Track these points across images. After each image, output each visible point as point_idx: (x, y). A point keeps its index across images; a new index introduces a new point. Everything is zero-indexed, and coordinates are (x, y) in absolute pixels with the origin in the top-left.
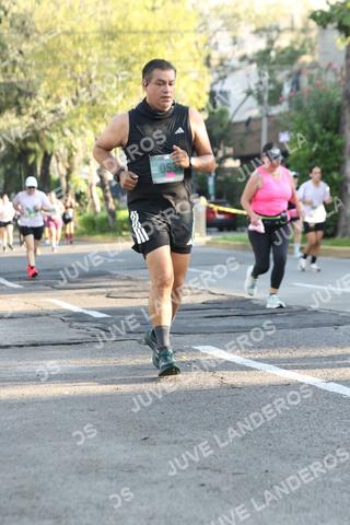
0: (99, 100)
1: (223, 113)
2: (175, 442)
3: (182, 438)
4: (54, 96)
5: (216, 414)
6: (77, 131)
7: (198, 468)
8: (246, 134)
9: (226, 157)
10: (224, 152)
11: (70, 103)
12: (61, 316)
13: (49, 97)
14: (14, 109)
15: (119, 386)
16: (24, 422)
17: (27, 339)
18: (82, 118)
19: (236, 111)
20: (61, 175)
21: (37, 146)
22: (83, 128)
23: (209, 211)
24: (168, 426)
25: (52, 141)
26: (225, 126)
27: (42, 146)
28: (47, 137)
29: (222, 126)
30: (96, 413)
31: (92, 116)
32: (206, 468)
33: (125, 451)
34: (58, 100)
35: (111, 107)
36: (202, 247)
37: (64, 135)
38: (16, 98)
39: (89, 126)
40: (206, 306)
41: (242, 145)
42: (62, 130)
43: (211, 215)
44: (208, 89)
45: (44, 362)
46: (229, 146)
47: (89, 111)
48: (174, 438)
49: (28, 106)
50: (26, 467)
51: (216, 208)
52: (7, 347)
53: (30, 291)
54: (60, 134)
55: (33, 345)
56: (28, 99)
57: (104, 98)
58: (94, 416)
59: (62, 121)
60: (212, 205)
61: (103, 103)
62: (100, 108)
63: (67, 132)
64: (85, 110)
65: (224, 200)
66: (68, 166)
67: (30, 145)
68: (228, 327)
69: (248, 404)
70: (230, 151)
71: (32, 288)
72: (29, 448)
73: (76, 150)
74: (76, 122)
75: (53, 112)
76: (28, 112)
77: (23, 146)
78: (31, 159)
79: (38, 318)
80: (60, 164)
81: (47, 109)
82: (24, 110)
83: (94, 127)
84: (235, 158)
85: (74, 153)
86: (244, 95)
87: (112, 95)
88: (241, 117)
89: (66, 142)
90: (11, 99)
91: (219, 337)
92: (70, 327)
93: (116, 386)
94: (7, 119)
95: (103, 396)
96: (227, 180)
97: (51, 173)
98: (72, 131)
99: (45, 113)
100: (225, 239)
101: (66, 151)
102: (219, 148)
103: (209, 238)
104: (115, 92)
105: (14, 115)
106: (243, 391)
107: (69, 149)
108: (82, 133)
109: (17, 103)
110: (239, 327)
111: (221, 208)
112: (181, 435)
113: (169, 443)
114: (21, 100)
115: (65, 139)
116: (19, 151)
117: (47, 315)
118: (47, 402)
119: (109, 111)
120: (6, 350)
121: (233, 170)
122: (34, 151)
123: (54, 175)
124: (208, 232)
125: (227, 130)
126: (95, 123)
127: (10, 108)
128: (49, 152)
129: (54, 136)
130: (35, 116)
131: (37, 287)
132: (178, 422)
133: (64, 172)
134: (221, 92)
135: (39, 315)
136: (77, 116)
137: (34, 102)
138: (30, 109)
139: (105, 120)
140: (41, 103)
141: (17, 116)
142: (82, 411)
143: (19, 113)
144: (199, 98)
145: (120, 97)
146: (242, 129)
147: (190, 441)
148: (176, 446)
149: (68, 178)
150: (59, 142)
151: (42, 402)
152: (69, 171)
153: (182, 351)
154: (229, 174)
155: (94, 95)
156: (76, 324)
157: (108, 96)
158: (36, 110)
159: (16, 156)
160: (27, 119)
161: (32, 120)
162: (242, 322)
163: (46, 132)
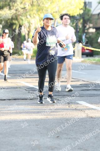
0: (41, 4)
1: (89, 11)
2: (69, 138)
3: (72, 137)
4: (24, 2)
5: (85, 128)
6: (32, 16)
7: (78, 149)
8: (98, 19)
9: (90, 28)
10: (89, 26)
11: (30, 5)
12: (25, 88)
13: (21, 3)
14: (8, 7)
15: (48, 116)
16: (11, 129)
17: (12, 97)
18: (35, 11)
19: (94, 10)
20: (26, 34)
21: (16, 22)
22: (34, 15)
23: (83, 49)
24: (67, 132)
25: (22, 20)
26: (90, 16)
27: (19, 22)
28: (20, 18)
29: (88, 15)
30: (38, 126)
31: (38, 10)
32: (81, 149)
33: (50, 141)
34: (25, 4)
35: (46, 7)
36: (80, 63)
37: (27, 18)
38: (9, 3)
39: (37, 14)
40: (81, 86)
41: (96, 23)
42: (26, 16)
43: (84, 51)
44: (84, 1)
45: (19, 106)
46: (91, 23)
47: (37, 9)
48: (69, 137)
49: (13, 6)
50: (12, 147)
51: (86, 48)
52: (4, 100)
53: (13, 78)
54: (26, 17)
55: (15, 99)
56: (13, 3)
57: (43, 4)
58: (38, 128)
59: (27, 12)
60: (84, 47)
61: (43, 5)
62: (41, 8)
63: (28, 16)
64: (35, 8)
65: (88, 45)
66: (28, 30)
67: (14, 21)
68: (90, 94)
69: (97, 124)
70: (91, 25)
71: (14, 77)
72: (13, 139)
73: (32, 24)
74: (32, 13)
75: (23, 9)
76: (13, 9)
77: (11, 22)
78: (14, 27)
79: (17, 89)
80: (26, 29)
81: (21, 8)
82: (12, 8)
83: (39, 15)
84: (93, 28)
85: (31, 25)
86: (97, 4)
87: (46, 3)
88: (96, 12)
89: (28, 21)
90: (7, 3)
91: (87, 98)
92: (29, 93)
93: (47, 116)
94: (5, 11)
95: (42, 119)
96: (90, 37)
97: (22, 33)
98: (30, 16)
99: (20, 9)
100: (89, 60)
101: (28, 24)
102: (87, 24)
103: (83, 59)
104: (48, 2)
105: (8, 9)
106: (95, 119)
107: (29, 23)
108: (34, 17)
109: (9, 5)
110: (94, 94)
111: (88, 48)
112: (72, 136)
113: (67, 139)
114: (11, 4)
115: (27, 19)
116: (9, 23)
117: (20, 88)
118: (20, 121)
119: (45, 9)
120: (4, 101)
121: (92, 33)
122: (15, 24)
123: (23, 34)
124: (82, 57)
125: (90, 17)
126: (39, 13)
127: (6, 7)
128: (21, 24)
129: (23, 18)
130: (16, 10)
131: (16, 77)
132: (70, 130)
133: (27, 32)
134: (88, 2)
135: (17, 88)
136: (32, 10)
137: (16, 5)
138: (14, 7)
139: (43, 13)
140: (18, 5)
141: (9, 9)
142: (33, 125)
143: (10, 9)
144: (80, 4)
145: (49, 3)
146: (97, 17)
147: (75, 138)
148: (70, 140)
149: (28, 35)
150: (25, 21)
151: (18, 122)
152: (29, 32)
153: (72, 103)
154: (91, 35)
155: (39, 2)
156: (31, 92)
157: (44, 3)
158: (17, 8)
159: (8, 25)
160: (13, 11)
161: (15, 12)
162: (95, 92)
163: (20, 17)
